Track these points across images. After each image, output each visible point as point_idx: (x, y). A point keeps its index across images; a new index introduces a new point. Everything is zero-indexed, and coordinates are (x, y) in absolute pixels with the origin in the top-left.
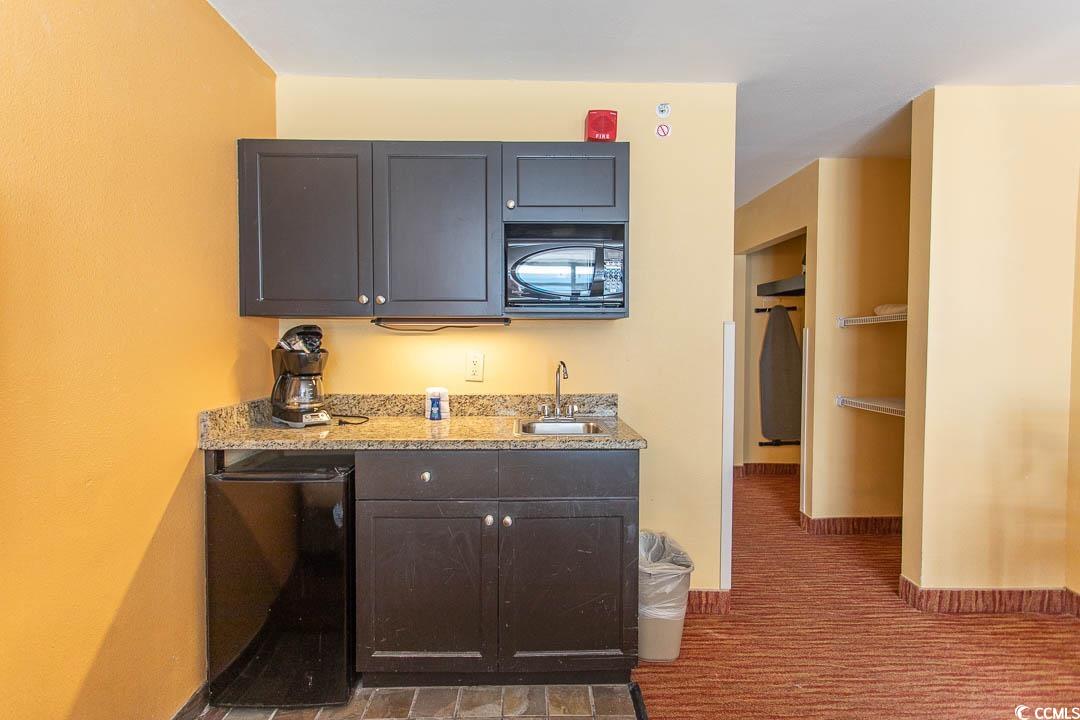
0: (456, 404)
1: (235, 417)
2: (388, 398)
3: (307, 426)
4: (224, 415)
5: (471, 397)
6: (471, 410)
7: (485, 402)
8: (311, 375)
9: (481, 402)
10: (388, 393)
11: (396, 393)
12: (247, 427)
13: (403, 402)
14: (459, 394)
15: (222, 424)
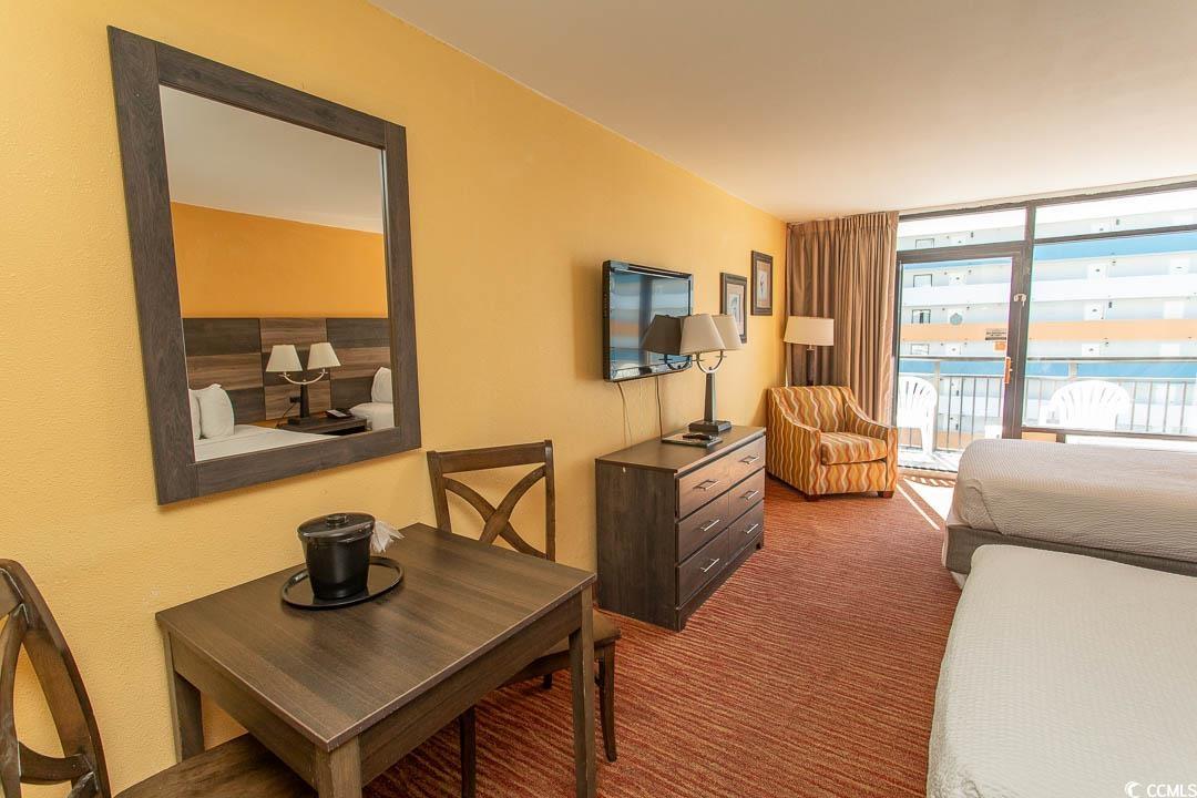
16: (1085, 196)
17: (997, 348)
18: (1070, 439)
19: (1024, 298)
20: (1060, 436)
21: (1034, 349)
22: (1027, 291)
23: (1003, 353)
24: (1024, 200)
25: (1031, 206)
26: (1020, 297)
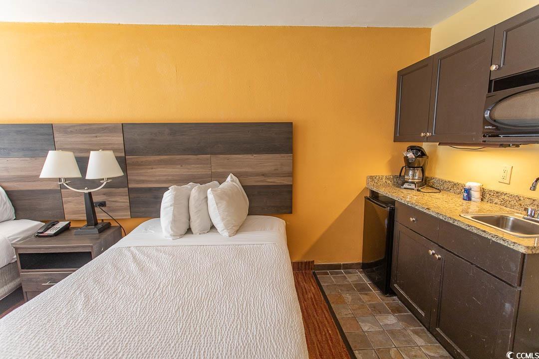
0: (488, 195)
1: (384, 179)
2: (455, 184)
3: (405, 188)
4: (377, 178)
5: (497, 193)
6: (496, 200)
7: (506, 198)
8: (415, 168)
9: (503, 197)
10: (456, 181)
11: (459, 182)
12: (391, 184)
13: (461, 188)
14: (490, 189)
15: (376, 181)
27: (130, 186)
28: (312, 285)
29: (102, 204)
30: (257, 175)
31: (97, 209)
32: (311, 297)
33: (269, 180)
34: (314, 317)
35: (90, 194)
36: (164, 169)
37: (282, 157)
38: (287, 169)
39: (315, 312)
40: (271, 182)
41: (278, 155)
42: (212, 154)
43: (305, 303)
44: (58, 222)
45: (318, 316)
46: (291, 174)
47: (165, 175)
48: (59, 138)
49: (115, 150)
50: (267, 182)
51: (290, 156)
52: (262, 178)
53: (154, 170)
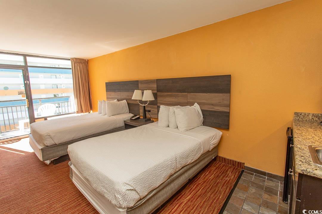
15: (301, 117)
16: (39, 56)
17: (23, 97)
18: (48, 119)
19: (28, 82)
20: (45, 119)
21: (34, 96)
22: (28, 80)
23: (25, 98)
24: (22, 53)
25: (25, 56)
26: (27, 82)
27: (158, 105)
28: (235, 175)
29: (149, 111)
30: (209, 104)
31: (147, 113)
32: (227, 180)
33: (215, 108)
34: (219, 187)
35: (144, 106)
36: (169, 99)
37: (224, 95)
38: (226, 102)
39: (221, 186)
40: (216, 109)
41: (221, 94)
42: (188, 92)
43: (221, 180)
44: (137, 115)
45: (221, 188)
46: (229, 106)
47: (169, 101)
48: (140, 85)
49: (152, 90)
50: (214, 109)
51: (228, 95)
52: (212, 107)
53: (166, 99)
